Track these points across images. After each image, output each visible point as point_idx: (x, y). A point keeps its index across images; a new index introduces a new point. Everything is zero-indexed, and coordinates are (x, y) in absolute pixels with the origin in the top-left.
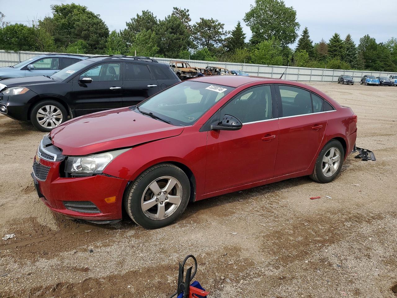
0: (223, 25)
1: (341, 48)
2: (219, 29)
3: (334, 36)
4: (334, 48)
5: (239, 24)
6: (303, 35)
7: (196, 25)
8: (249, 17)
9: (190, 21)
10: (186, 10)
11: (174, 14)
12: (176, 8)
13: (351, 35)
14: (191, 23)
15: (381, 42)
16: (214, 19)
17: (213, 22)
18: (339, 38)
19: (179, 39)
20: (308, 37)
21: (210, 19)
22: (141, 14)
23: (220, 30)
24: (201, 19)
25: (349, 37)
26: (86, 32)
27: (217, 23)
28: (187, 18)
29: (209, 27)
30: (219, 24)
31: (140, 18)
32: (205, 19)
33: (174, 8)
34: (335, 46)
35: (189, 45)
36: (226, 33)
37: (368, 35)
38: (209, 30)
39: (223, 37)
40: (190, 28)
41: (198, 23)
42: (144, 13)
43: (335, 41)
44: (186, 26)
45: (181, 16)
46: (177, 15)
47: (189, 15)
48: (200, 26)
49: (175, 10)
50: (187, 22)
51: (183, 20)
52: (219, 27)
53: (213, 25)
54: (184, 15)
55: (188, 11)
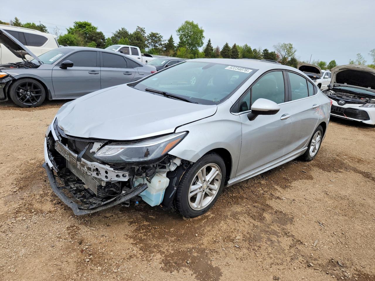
0: (162, 36)
1: (228, 51)
5: (172, 35)
7: (149, 35)
9: (145, 33)
14: (146, 35)
15: (255, 49)
16: (158, 33)
17: (158, 34)
19: (140, 43)
20: (210, 44)
22: (121, 29)
23: (161, 39)
24: (151, 32)
26: (95, 38)
27: (159, 35)
28: (144, 32)
29: (156, 37)
30: (160, 36)
31: (120, 31)
32: (153, 33)
33: (137, 27)
35: (145, 46)
36: (164, 40)
38: (156, 38)
39: (163, 43)
40: (145, 37)
41: (150, 34)
42: (123, 29)
43: (226, 47)
44: (143, 36)
45: (141, 31)
46: (139, 30)
47: (145, 30)
48: (151, 36)
49: (138, 28)
50: (144, 34)
51: (142, 33)
52: (160, 37)
53: (157, 36)
54: (143, 30)
55: (144, 28)
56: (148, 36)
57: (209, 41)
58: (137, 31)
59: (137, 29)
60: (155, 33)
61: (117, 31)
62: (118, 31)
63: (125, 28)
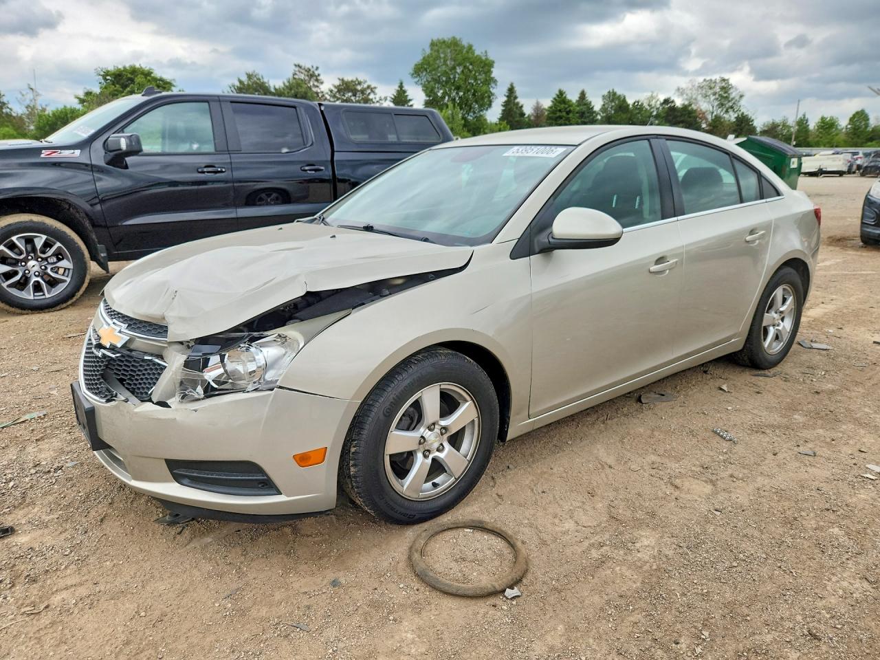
0: (375, 88)
1: (568, 113)
2: (369, 94)
3: (558, 93)
4: (558, 114)
5: (401, 84)
6: (507, 94)
7: (333, 89)
8: (418, 71)
9: (322, 83)
10: (315, 67)
11: (296, 74)
12: (299, 66)
13: (585, 91)
14: (324, 88)
15: (637, 100)
16: (361, 79)
17: (360, 83)
18: (565, 97)
20: (516, 98)
21: (355, 79)
22: (244, 79)
23: (371, 96)
24: (339, 79)
25: (583, 95)
27: (365, 86)
28: (317, 80)
29: (355, 92)
30: (369, 87)
31: (244, 84)
32: (346, 79)
33: (296, 65)
34: (560, 111)
36: (380, 100)
37: (613, 90)
38: (355, 95)
40: (323, 96)
41: (335, 87)
42: (249, 76)
43: (560, 102)
44: (317, 93)
45: (307, 78)
46: (302, 77)
47: (319, 75)
48: (339, 91)
49: (297, 69)
50: (317, 87)
51: (311, 84)
52: (369, 91)
53: (359, 88)
54: (312, 75)
55: (317, 68)
56: (331, 91)
57: (511, 90)
58: (294, 78)
59: (295, 74)
60: (352, 81)
61: (234, 86)
62: (237, 84)
63: (256, 72)
